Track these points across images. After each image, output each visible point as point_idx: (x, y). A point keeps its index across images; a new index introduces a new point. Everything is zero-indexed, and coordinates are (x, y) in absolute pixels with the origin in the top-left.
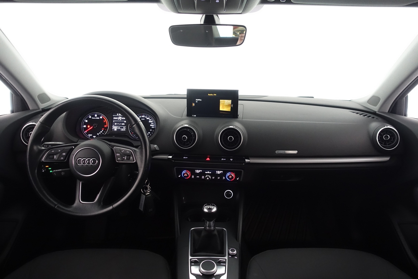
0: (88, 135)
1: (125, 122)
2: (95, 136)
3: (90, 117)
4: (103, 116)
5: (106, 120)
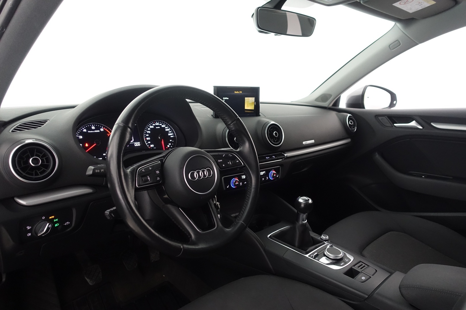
3: (85, 130)
4: (104, 127)
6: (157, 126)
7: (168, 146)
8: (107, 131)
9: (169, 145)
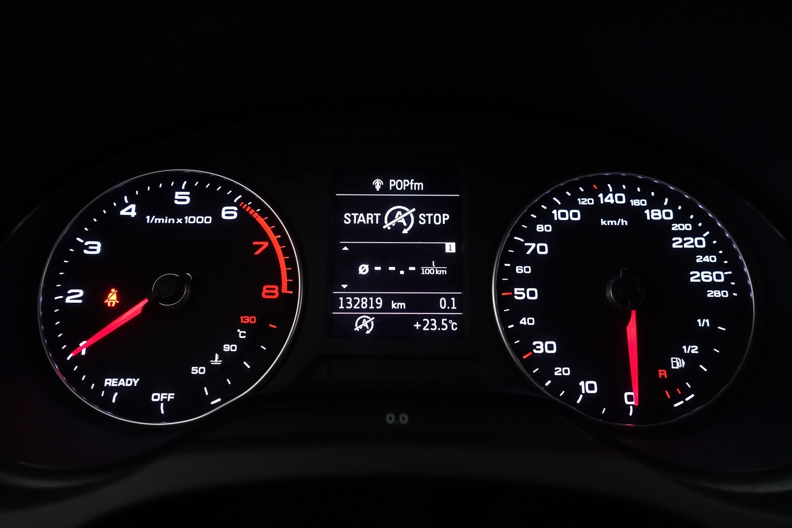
0: (100, 386)
1: (450, 247)
2: (170, 396)
3: (130, 211)
4: (247, 197)
5: (274, 238)
6: (613, 211)
7: (679, 363)
8: (262, 221)
9: (682, 355)
